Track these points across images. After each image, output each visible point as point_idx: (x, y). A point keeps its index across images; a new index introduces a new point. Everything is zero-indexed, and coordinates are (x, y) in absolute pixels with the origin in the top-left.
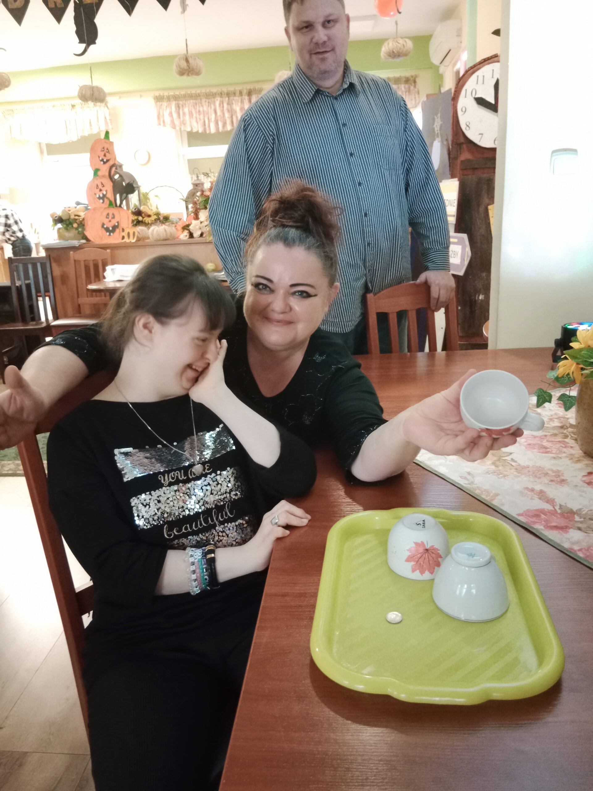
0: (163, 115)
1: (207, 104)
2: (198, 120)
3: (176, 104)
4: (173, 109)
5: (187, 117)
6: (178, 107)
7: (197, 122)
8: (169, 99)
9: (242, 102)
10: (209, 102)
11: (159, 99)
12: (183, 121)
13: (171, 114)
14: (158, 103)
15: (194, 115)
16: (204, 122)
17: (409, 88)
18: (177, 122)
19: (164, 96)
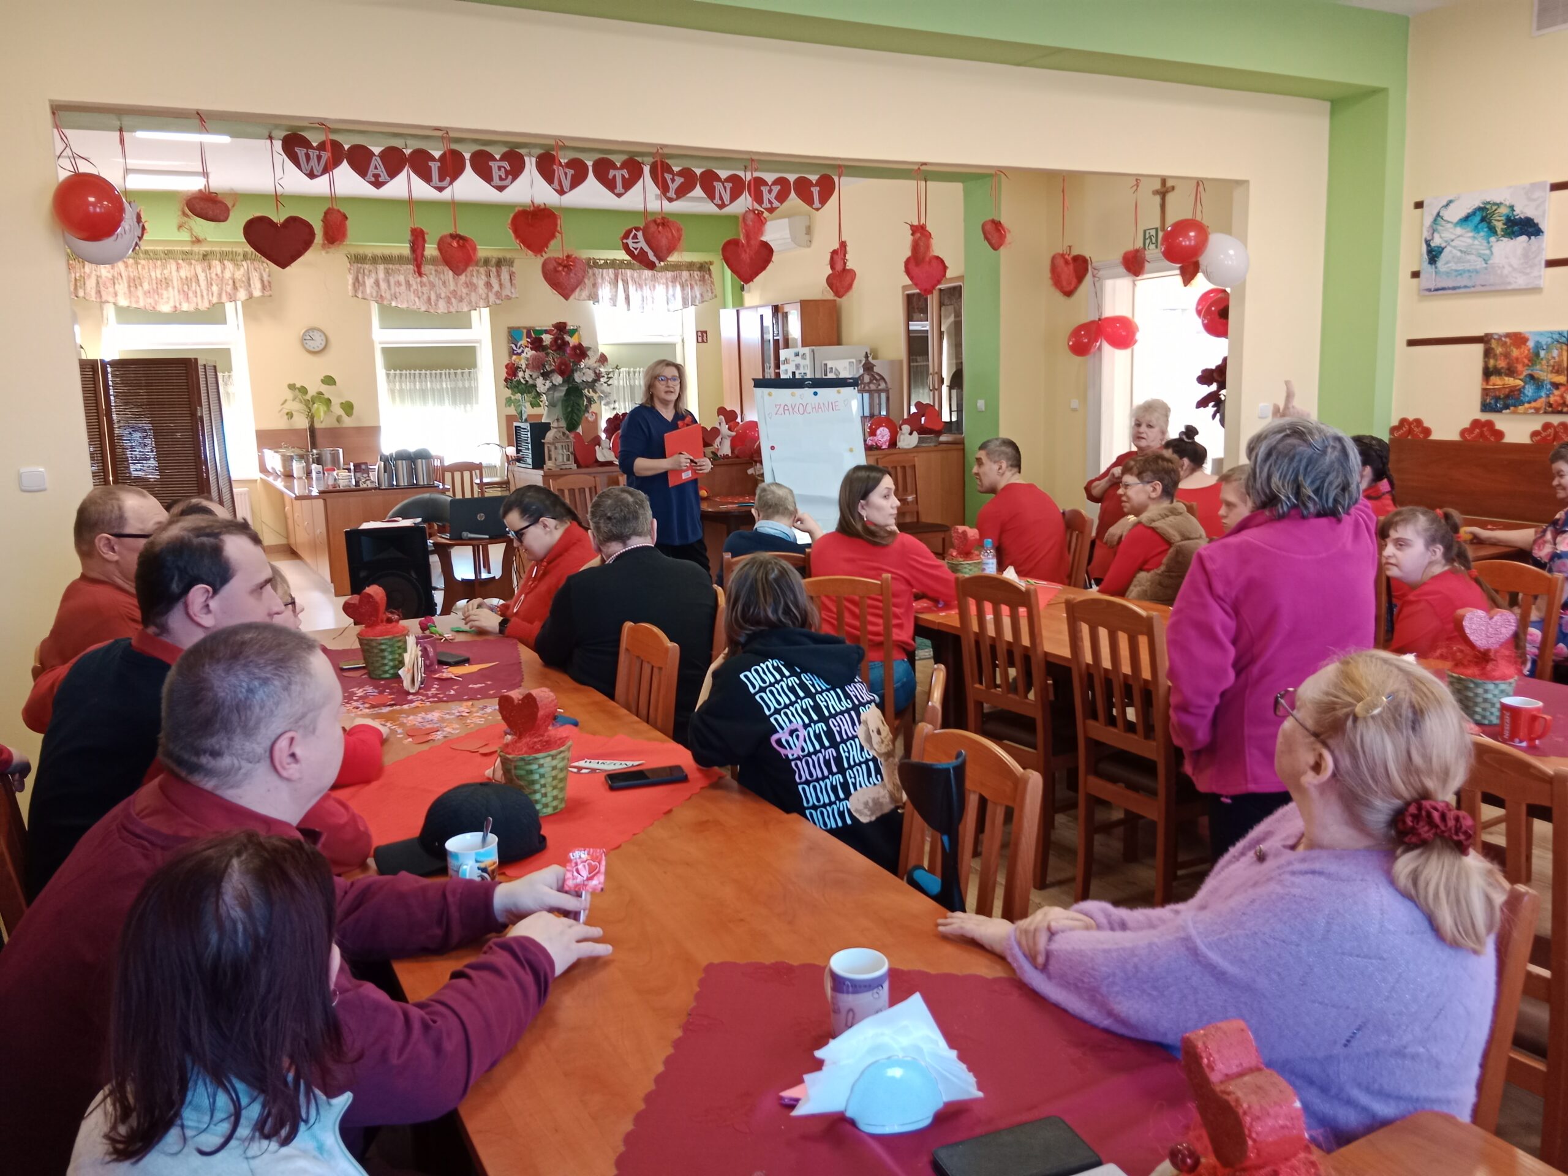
0: (364, 282)
1: (433, 272)
2: (420, 294)
3: (385, 268)
4: (381, 275)
5: (403, 288)
6: (387, 272)
7: (419, 298)
8: (375, 260)
9: (488, 275)
10: (436, 271)
11: (358, 259)
12: (395, 293)
13: (377, 283)
14: (355, 265)
15: (415, 286)
16: (429, 299)
17: (704, 277)
18: (387, 295)
19: (366, 256)
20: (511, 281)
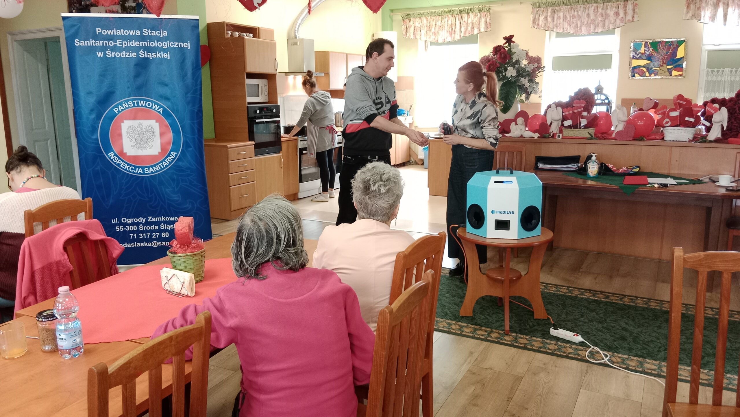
0: (539, 19)
1: (582, 9)
2: (571, 23)
3: (552, 9)
4: (549, 14)
5: (561, 20)
6: (554, 12)
8: (546, 5)
9: (618, 8)
11: (536, 6)
12: (556, 24)
13: (546, 18)
14: (535, 9)
15: (568, 19)
16: (577, 24)
18: (551, 26)
19: (542, 3)
20: (634, 10)
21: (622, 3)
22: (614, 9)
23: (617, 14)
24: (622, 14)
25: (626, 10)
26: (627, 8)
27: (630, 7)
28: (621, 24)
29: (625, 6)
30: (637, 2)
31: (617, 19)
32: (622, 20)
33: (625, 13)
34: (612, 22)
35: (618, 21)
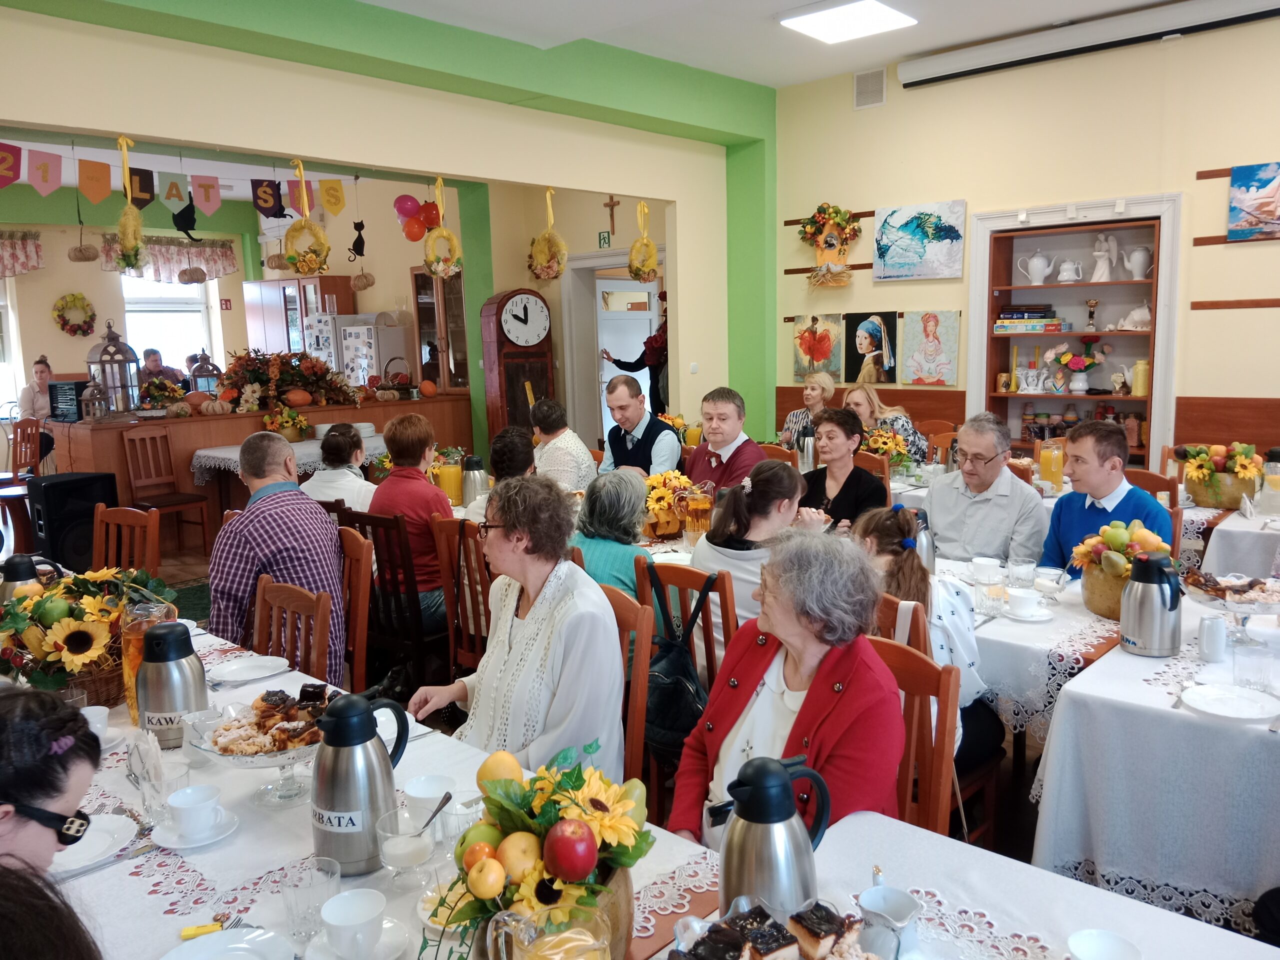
17: (226, 253)
20: (37, 253)
21: (20, 242)
22: (9, 249)
23: (14, 256)
24: (22, 258)
25: (26, 252)
26: (28, 249)
27: (31, 248)
28: (24, 271)
29: (24, 248)
30: (39, 242)
31: (16, 265)
32: (24, 265)
33: (27, 257)
34: (9, 267)
35: (18, 268)
